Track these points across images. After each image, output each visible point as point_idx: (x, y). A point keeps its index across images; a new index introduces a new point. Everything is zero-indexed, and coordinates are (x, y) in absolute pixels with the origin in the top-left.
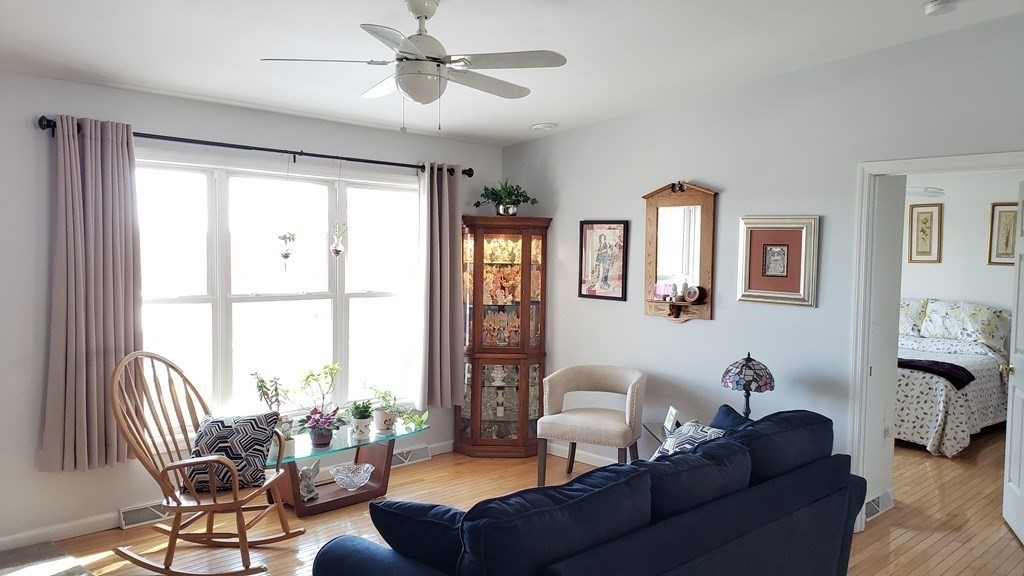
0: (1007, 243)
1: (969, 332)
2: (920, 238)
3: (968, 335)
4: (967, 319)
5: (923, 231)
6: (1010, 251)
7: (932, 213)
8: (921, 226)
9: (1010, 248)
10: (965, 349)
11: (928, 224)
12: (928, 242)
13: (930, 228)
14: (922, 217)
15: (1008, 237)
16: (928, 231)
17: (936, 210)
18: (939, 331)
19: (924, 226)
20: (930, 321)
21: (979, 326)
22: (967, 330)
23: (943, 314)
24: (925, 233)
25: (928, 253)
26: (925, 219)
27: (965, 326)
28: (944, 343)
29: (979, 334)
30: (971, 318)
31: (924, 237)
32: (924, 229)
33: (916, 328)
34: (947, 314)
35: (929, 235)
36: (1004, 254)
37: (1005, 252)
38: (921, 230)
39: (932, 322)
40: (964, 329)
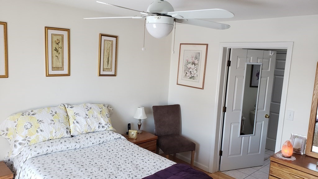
0: (108, 61)
1: (103, 125)
2: (54, 56)
3: (103, 127)
4: (99, 116)
5: (56, 50)
6: (109, 67)
7: (62, 36)
8: (55, 45)
9: (109, 65)
11: (60, 44)
12: (60, 60)
13: (62, 48)
14: (55, 38)
15: (108, 58)
16: (60, 50)
19: (57, 47)
20: (77, 122)
21: (107, 120)
22: (102, 124)
23: (85, 116)
24: (58, 52)
25: (62, 68)
26: (58, 40)
27: (100, 122)
28: (95, 138)
29: (109, 124)
30: (101, 115)
31: (57, 55)
32: (57, 49)
33: (68, 131)
34: (87, 115)
35: (61, 53)
36: (106, 69)
37: (107, 68)
38: (55, 50)
39: (79, 123)
40: (99, 123)
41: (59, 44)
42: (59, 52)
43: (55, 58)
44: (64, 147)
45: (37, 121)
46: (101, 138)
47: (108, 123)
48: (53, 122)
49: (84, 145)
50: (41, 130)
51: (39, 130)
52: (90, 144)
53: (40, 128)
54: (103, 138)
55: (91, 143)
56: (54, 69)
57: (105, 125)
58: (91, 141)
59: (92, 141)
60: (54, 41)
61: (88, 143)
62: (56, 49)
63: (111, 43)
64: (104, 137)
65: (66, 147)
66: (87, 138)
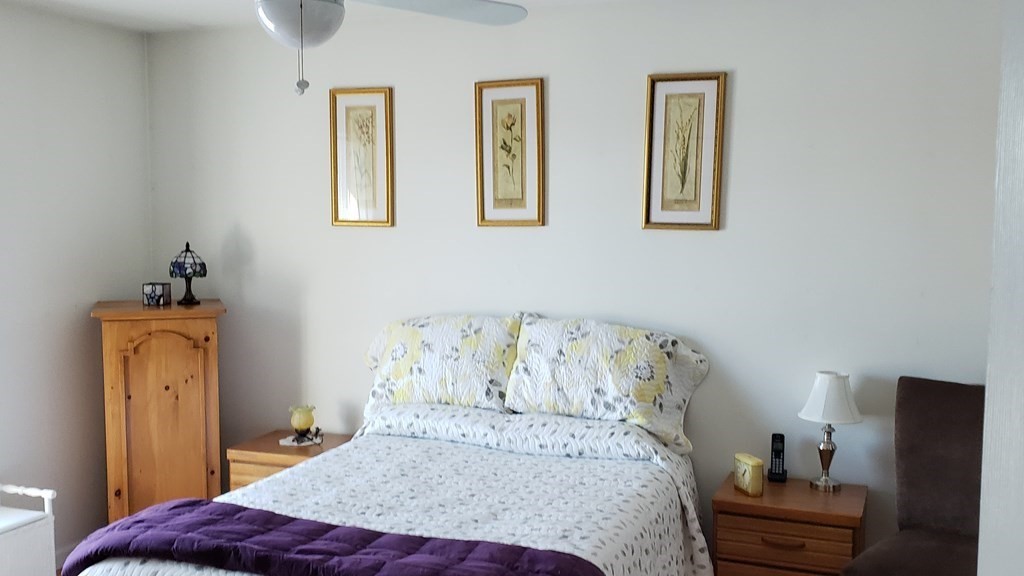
0: (684, 173)
1: (610, 399)
2: (500, 166)
3: (608, 406)
4: (604, 365)
5: (506, 147)
6: (689, 194)
7: (523, 103)
8: (502, 133)
9: (689, 185)
10: (601, 447)
11: (516, 128)
12: (517, 175)
13: (521, 140)
14: (502, 113)
15: (685, 162)
16: (515, 146)
17: (530, 94)
18: (545, 397)
19: (508, 136)
20: (526, 369)
21: (630, 384)
22: (605, 394)
23: (554, 353)
24: (509, 152)
25: (519, 202)
26: (510, 116)
27: (599, 384)
28: (555, 431)
29: (632, 402)
30: (612, 362)
31: (509, 161)
32: (509, 143)
33: (496, 390)
34: (561, 352)
35: (519, 156)
36: (677, 201)
37: (680, 197)
38: (502, 147)
39: (529, 374)
40: (597, 391)
41: (512, 128)
42: (513, 152)
43: (502, 171)
44: (453, 428)
45: (420, 341)
46: (573, 436)
47: (628, 396)
48: (455, 355)
49: (510, 441)
50: (420, 370)
51: (415, 370)
52: (533, 445)
53: (418, 363)
54: (582, 437)
55: (537, 443)
56: (499, 202)
57: (615, 400)
58: (537, 437)
59: (540, 437)
60: (499, 122)
61: (526, 438)
62: (505, 143)
63: (695, 102)
64: (587, 436)
65: (461, 432)
66: (532, 426)
